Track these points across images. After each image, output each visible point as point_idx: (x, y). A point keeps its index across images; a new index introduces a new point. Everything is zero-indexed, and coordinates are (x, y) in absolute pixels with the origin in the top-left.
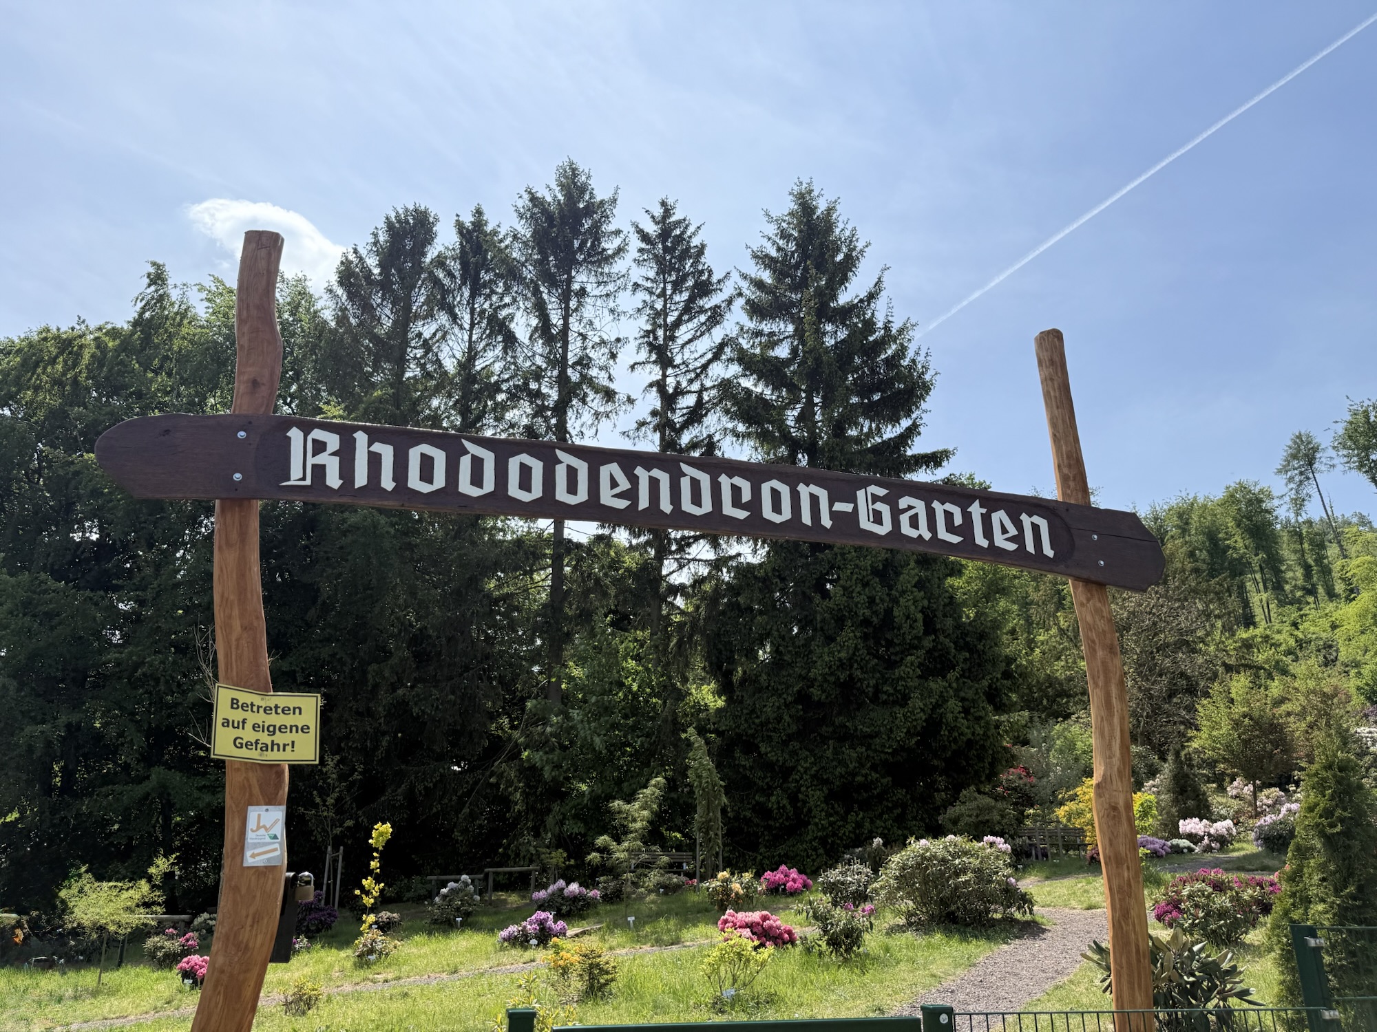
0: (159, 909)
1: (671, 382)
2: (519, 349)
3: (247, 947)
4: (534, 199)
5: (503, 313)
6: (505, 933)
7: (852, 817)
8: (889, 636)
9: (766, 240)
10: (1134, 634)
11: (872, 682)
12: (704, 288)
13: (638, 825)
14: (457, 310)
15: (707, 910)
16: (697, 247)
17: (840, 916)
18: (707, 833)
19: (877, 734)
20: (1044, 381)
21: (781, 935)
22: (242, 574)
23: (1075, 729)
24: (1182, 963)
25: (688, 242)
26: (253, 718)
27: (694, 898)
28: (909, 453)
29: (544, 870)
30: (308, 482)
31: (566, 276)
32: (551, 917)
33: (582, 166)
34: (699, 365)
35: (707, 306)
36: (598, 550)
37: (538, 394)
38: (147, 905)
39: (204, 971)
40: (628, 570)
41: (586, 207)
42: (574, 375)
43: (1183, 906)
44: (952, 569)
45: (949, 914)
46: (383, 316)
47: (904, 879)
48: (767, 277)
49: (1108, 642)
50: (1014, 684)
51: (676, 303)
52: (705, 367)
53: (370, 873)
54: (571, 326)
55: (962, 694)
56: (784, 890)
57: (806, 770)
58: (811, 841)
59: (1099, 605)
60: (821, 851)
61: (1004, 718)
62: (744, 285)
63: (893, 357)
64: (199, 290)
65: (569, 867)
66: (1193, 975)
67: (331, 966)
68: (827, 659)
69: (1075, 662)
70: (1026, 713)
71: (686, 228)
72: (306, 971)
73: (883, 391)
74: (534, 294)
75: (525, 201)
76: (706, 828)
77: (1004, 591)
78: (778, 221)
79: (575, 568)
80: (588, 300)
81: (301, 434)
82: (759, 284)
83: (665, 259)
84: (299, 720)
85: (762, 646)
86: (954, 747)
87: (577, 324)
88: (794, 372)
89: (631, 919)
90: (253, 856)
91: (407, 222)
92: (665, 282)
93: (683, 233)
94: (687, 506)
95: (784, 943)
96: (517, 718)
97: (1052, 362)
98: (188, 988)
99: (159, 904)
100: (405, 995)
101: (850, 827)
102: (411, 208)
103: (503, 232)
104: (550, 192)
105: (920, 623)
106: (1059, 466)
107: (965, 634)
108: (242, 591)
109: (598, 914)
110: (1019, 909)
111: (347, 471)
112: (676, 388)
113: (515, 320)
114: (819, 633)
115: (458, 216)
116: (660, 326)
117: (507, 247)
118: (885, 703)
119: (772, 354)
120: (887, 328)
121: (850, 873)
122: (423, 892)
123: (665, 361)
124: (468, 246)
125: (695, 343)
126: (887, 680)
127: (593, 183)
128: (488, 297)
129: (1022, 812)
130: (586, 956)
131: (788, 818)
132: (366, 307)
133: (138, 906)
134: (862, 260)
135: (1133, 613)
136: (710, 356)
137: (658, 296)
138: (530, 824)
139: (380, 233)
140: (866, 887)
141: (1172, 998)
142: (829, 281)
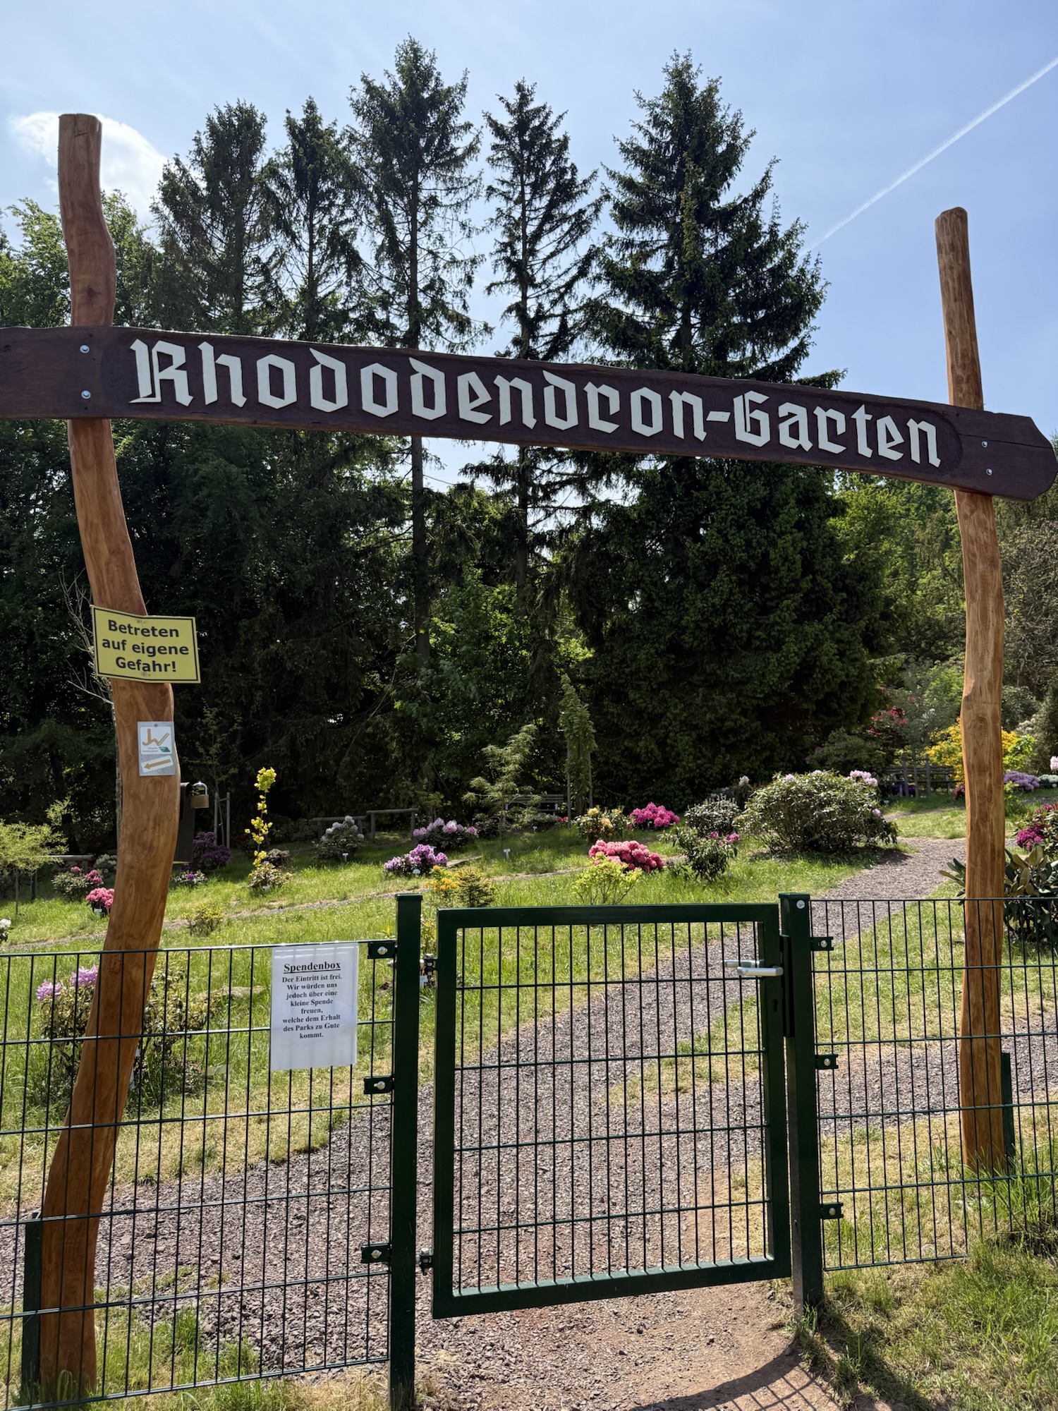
0: (63, 849)
1: (532, 305)
2: (364, 272)
3: (151, 847)
4: (371, 89)
5: (344, 229)
6: (389, 864)
7: (719, 759)
8: (763, 580)
9: (636, 129)
10: (1023, 573)
11: (745, 627)
12: (566, 191)
13: (511, 767)
14: (294, 228)
15: (578, 843)
16: (558, 140)
17: (706, 845)
18: (578, 775)
19: (749, 680)
20: (943, 271)
21: (648, 861)
22: (103, 497)
23: (953, 671)
24: (1039, 878)
25: (549, 135)
26: (132, 640)
27: (566, 833)
28: (795, 377)
29: (423, 811)
30: (158, 399)
31: (411, 183)
32: (432, 849)
33: (425, 46)
34: (563, 283)
35: (570, 213)
36: (460, 501)
37: (387, 325)
38: (51, 845)
39: (110, 901)
40: (492, 520)
41: (431, 97)
42: (424, 301)
43: (1045, 830)
44: (835, 508)
45: (812, 843)
46: (215, 240)
47: (769, 811)
48: (637, 174)
49: (990, 554)
50: (892, 625)
51: (536, 210)
52: (569, 286)
53: (258, 813)
54: (419, 242)
55: (837, 635)
56: (652, 825)
57: (675, 716)
58: (678, 783)
59: (983, 516)
60: (688, 791)
61: (878, 661)
62: (613, 186)
63: (779, 267)
64: (14, 214)
65: (446, 808)
66: (1048, 888)
67: (228, 896)
68: (700, 605)
69: (957, 604)
70: (903, 656)
71: (546, 118)
72: (206, 900)
73: (768, 308)
74: (378, 206)
75: (361, 94)
76: (577, 771)
77: (888, 532)
78: (652, 106)
79: (436, 522)
80: (439, 210)
81: (145, 347)
82: (629, 184)
83: (522, 156)
84: (178, 642)
85: (632, 596)
86: (827, 689)
87: (426, 240)
88: (669, 288)
89: (507, 851)
90: (148, 766)
91: (231, 124)
92: (523, 184)
93: (543, 124)
94: (551, 420)
95: (652, 868)
96: (387, 674)
97: (953, 247)
98: (98, 916)
99: (62, 844)
100: (300, 918)
101: (717, 769)
102: (234, 106)
103: (339, 130)
104: (389, 78)
105: (799, 565)
106: (952, 367)
107: (844, 576)
108: (105, 516)
109: (476, 848)
110: (882, 837)
111: (196, 386)
112: (538, 311)
113: (358, 237)
114: (692, 580)
115: (288, 112)
116: (518, 238)
117: (344, 149)
118: (757, 649)
119: (643, 267)
120: (773, 233)
121: (718, 808)
122: (309, 833)
123: (524, 279)
124: (301, 151)
125: (558, 257)
126: (760, 625)
127: (438, 66)
128: (326, 210)
129: (892, 753)
130: (465, 879)
131: (656, 762)
132: (196, 230)
133: (42, 846)
134: (747, 152)
135: (1024, 551)
136: (574, 271)
137: (516, 203)
138: (408, 771)
139: (203, 138)
140: (731, 820)
141: (1026, 908)
142: (710, 177)
